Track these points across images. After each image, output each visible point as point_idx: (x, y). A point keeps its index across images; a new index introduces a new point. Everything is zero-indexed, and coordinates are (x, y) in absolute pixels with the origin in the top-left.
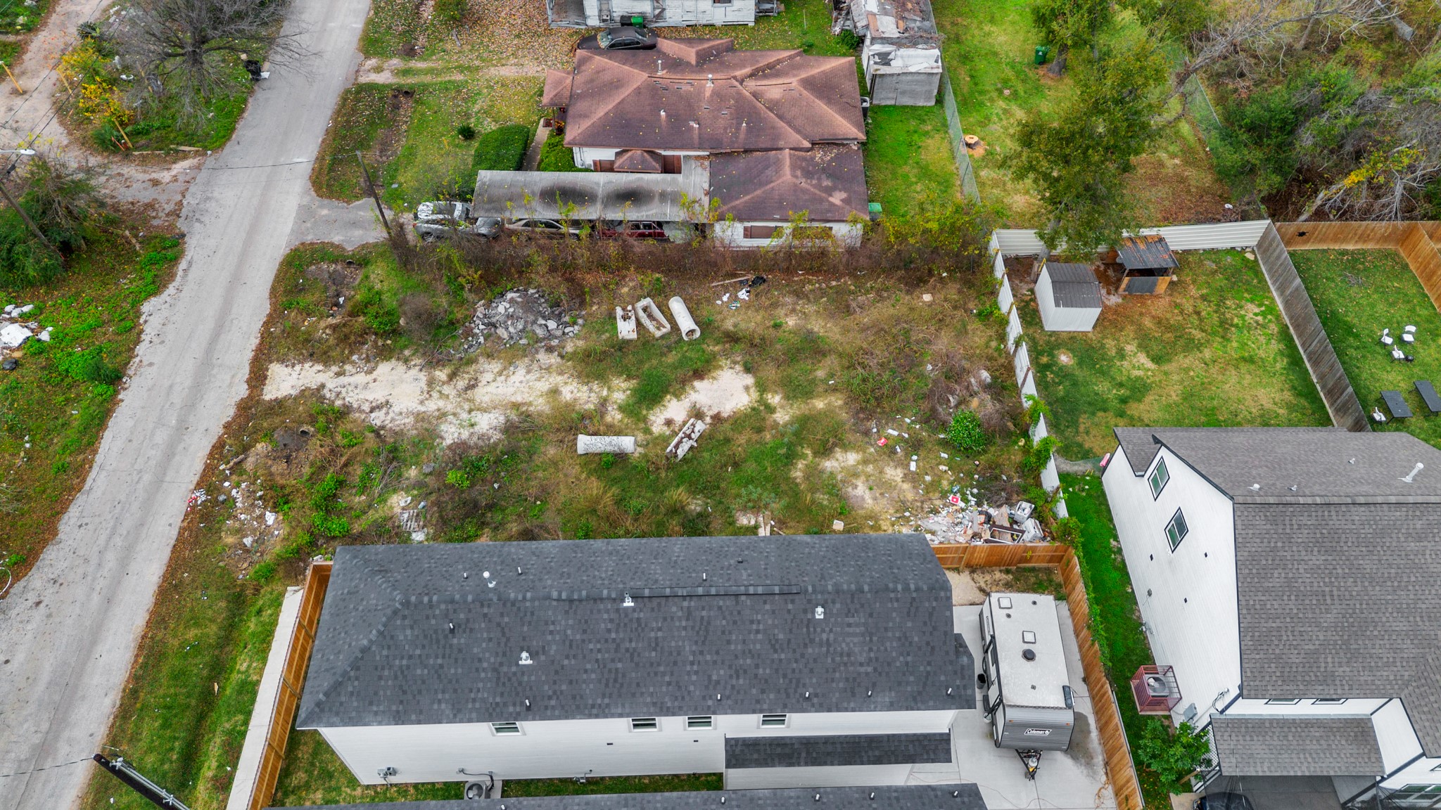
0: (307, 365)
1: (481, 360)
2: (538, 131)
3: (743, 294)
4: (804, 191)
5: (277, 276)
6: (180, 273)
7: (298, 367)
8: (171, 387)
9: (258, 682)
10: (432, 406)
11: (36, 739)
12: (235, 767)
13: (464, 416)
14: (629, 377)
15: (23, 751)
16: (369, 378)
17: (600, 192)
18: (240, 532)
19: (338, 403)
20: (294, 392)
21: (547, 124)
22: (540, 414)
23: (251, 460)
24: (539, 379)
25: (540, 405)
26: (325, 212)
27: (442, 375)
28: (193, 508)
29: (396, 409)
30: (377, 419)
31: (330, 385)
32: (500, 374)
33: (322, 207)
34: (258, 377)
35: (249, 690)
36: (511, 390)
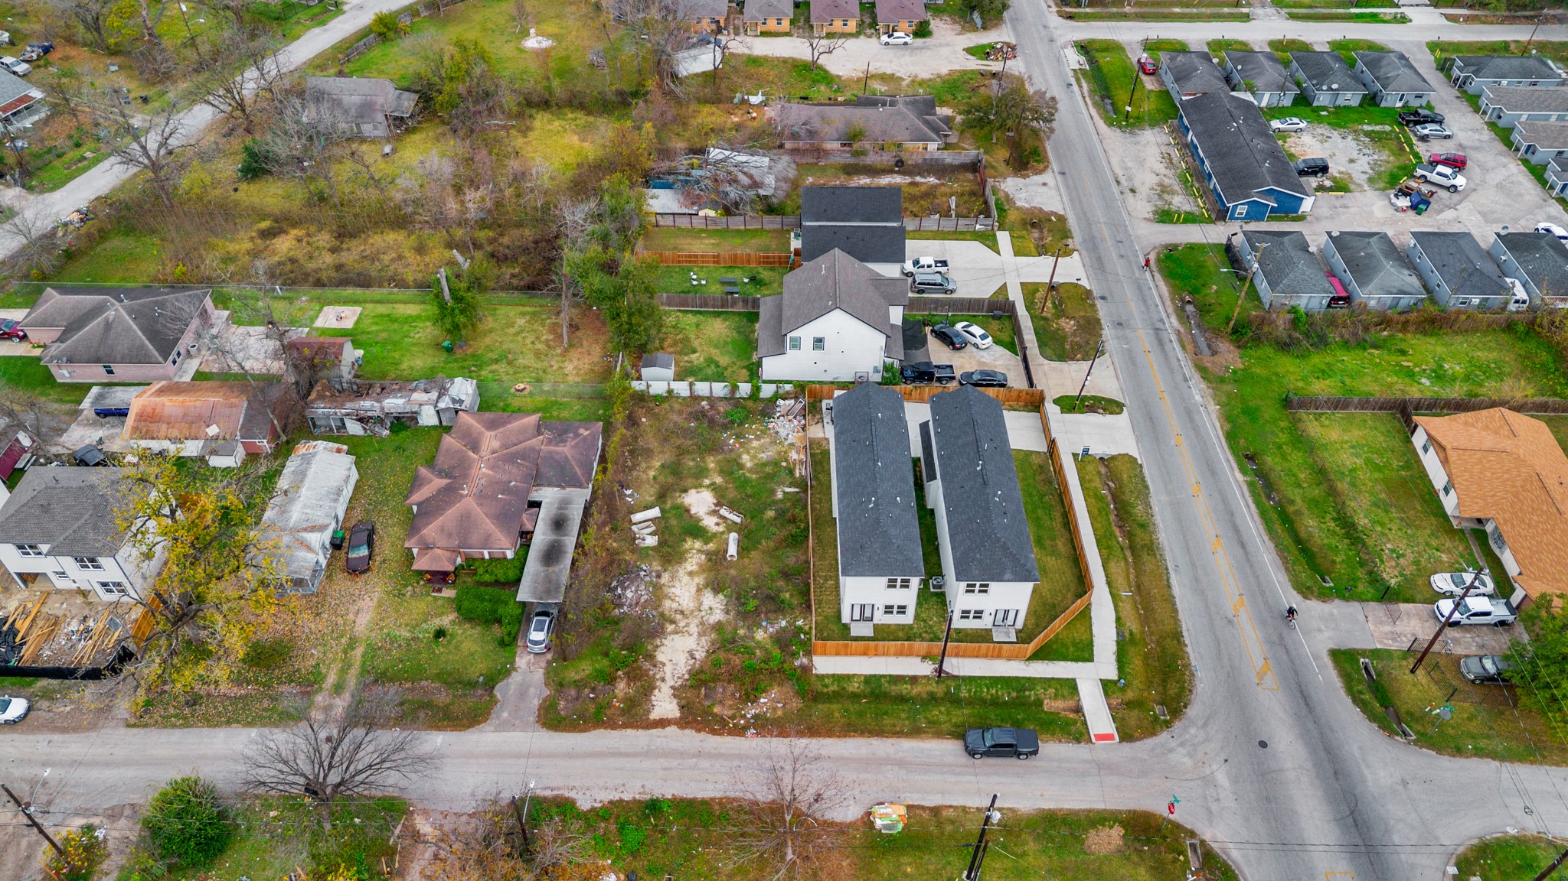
0: (653, 698)
1: (660, 610)
2: (447, 595)
3: (628, 492)
4: (577, 444)
5: (569, 731)
6: (555, 792)
7: (655, 703)
8: (664, 769)
9: (865, 676)
10: (694, 629)
11: (896, 768)
12: (905, 676)
13: (703, 613)
14: (685, 540)
15: (903, 773)
16: (668, 664)
17: (551, 537)
18: (775, 709)
19: (687, 676)
20: (675, 701)
21: (439, 590)
22: (706, 579)
23: (726, 712)
24: (680, 581)
25: (699, 580)
26: (505, 714)
27: (670, 628)
28: (757, 734)
29: (694, 647)
30: (700, 655)
31: (672, 683)
32: (673, 600)
33: (498, 718)
34: (662, 723)
35: (869, 679)
36: (687, 593)
